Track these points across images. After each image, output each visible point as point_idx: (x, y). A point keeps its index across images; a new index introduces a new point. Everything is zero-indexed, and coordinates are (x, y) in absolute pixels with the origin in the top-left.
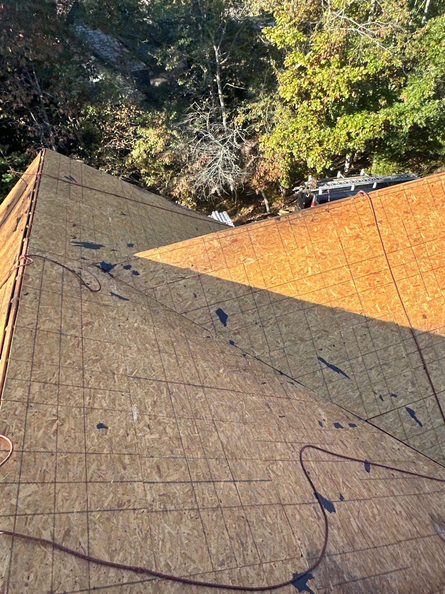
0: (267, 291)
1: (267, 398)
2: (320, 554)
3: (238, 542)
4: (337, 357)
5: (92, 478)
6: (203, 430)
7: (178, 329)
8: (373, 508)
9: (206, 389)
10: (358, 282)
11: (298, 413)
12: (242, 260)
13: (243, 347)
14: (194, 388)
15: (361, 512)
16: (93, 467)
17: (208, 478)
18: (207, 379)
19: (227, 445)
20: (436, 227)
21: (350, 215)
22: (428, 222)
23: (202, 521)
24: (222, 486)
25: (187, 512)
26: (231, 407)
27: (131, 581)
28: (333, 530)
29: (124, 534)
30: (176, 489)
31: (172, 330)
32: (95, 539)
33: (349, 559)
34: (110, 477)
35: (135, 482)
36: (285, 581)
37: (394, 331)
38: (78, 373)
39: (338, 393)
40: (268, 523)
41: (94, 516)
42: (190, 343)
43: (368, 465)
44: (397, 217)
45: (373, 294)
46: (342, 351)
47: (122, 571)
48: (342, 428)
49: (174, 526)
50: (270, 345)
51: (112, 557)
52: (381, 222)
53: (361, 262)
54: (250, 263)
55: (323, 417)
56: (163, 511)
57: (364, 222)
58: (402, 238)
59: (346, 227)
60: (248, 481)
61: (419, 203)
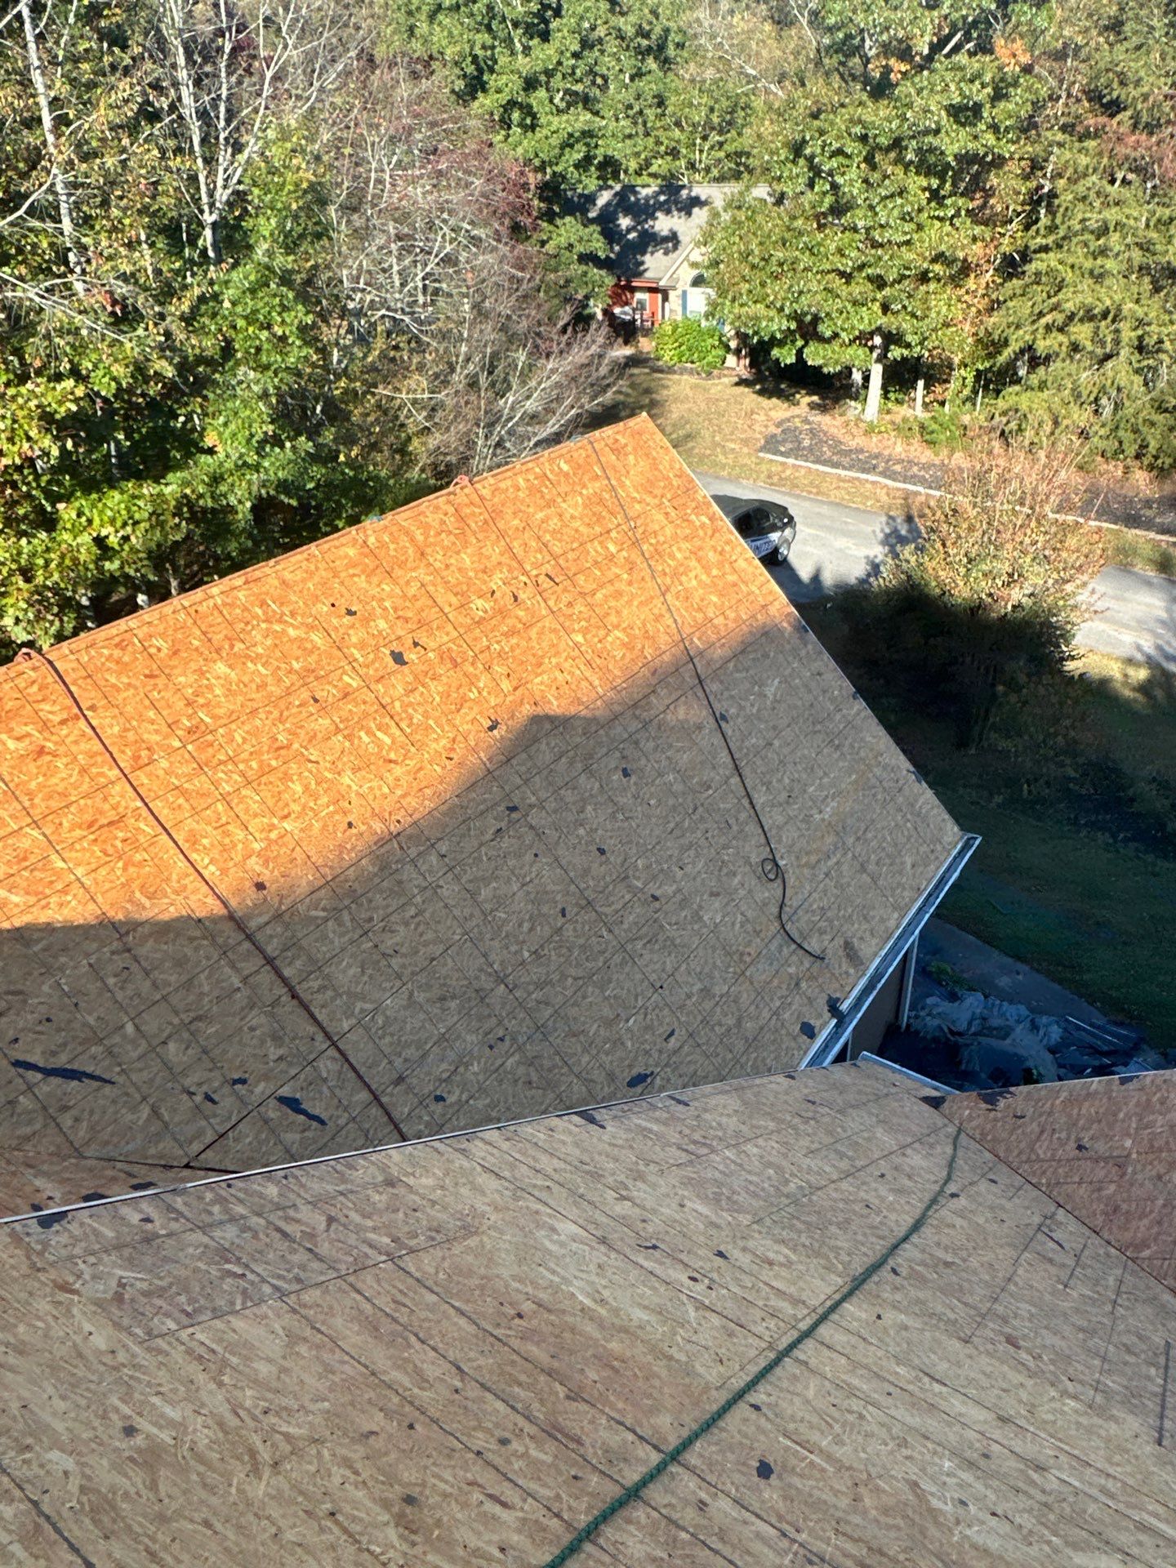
4: (65, 1045)
10: (74, 855)
20: (229, 693)
21: (8, 707)
22: (210, 688)
37: (196, 938)
44: (132, 691)
45: (119, 873)
46: (76, 1025)
52: (92, 708)
53: (67, 807)
57: (51, 716)
58: (157, 732)
59: (5, 736)
61: (176, 653)
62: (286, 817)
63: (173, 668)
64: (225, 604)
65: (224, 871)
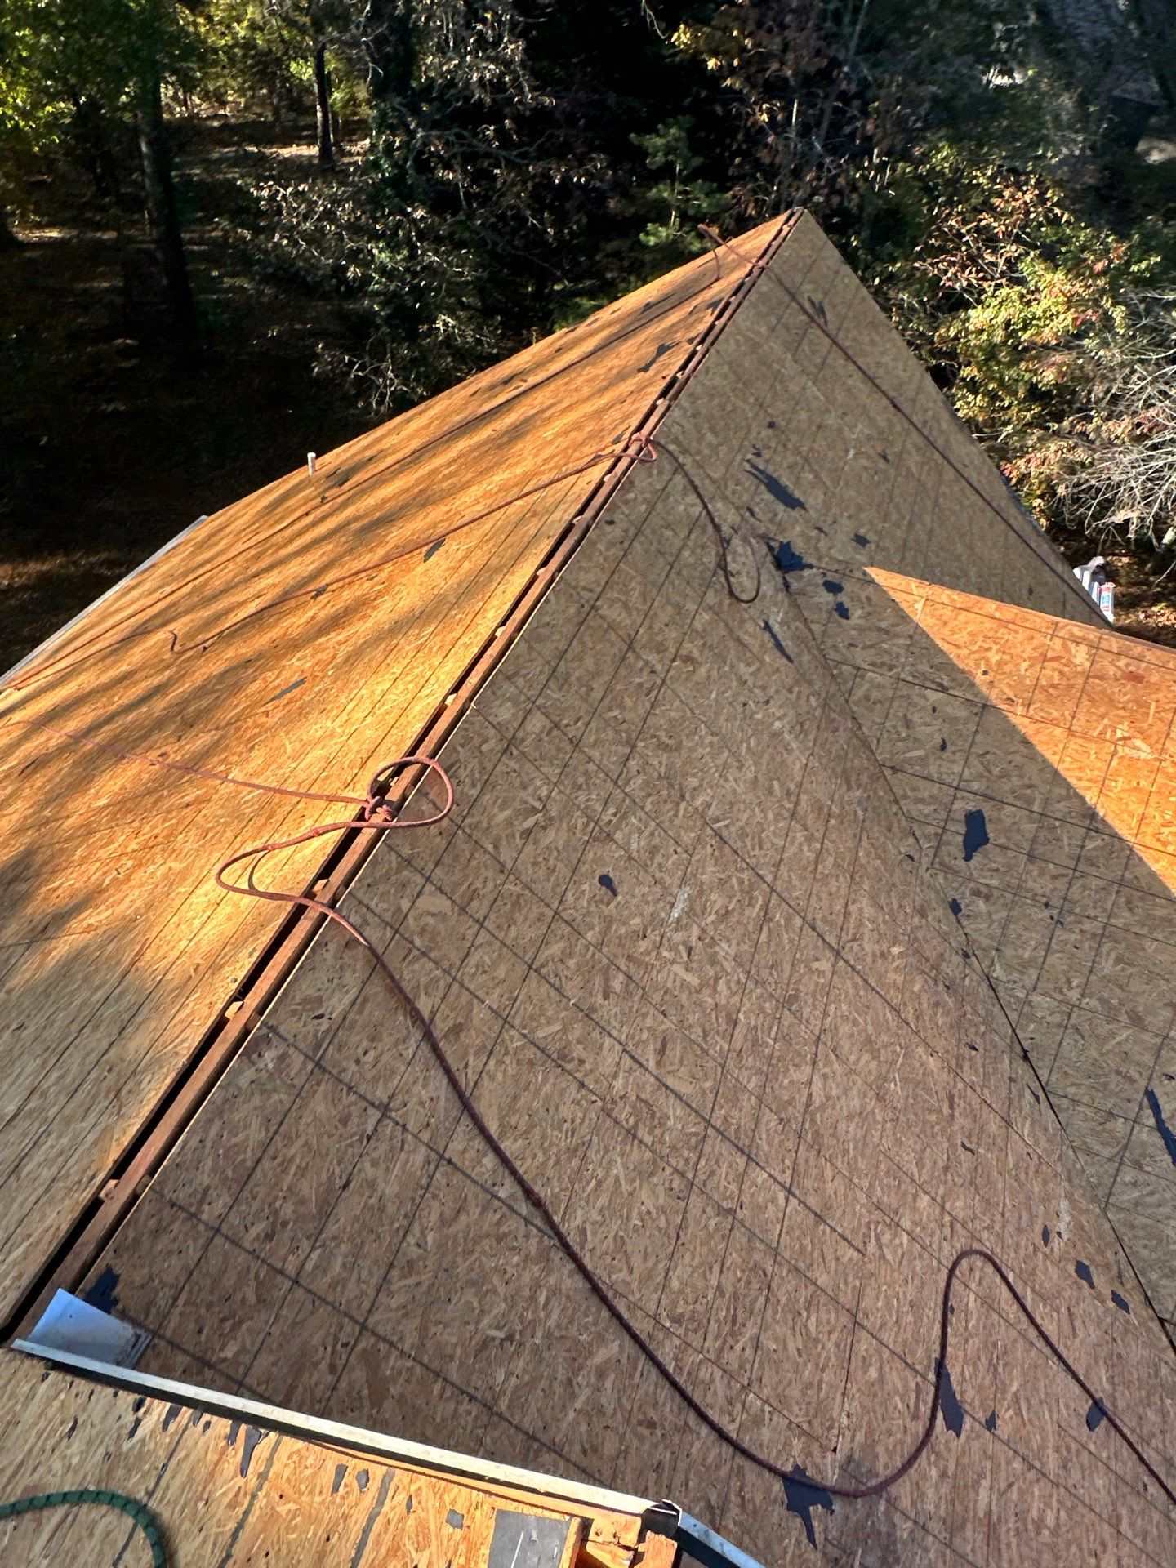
0: (1131, 849)
1: (960, 1085)
2: (874, 1482)
3: (728, 1310)
5: (543, 966)
6: (787, 1040)
7: (858, 794)
8: (1048, 1505)
9: (841, 963)
11: (1009, 1172)
12: (1119, 734)
13: (974, 936)
14: (820, 942)
15: (1015, 1488)
16: (555, 949)
17: (744, 1142)
18: (856, 947)
19: (818, 1109)
23: (685, 1212)
24: (759, 1180)
25: (669, 1170)
26: (871, 1042)
27: (512, 1203)
28: (929, 1464)
29: (542, 1112)
30: (674, 1110)
31: (845, 788)
32: (492, 1078)
33: (926, 1550)
34: (572, 989)
35: (611, 1035)
36: (772, 1462)
38: (620, 748)
39: (1137, 1204)
40: (806, 1327)
41: (512, 1038)
42: (865, 842)
43: (1098, 1413)
47: (507, 1173)
48: (1092, 1286)
49: (633, 1174)
50: (1045, 975)
51: (502, 1134)
54: (1135, 753)
55: (1062, 1227)
56: (628, 1131)
60: (816, 1214)
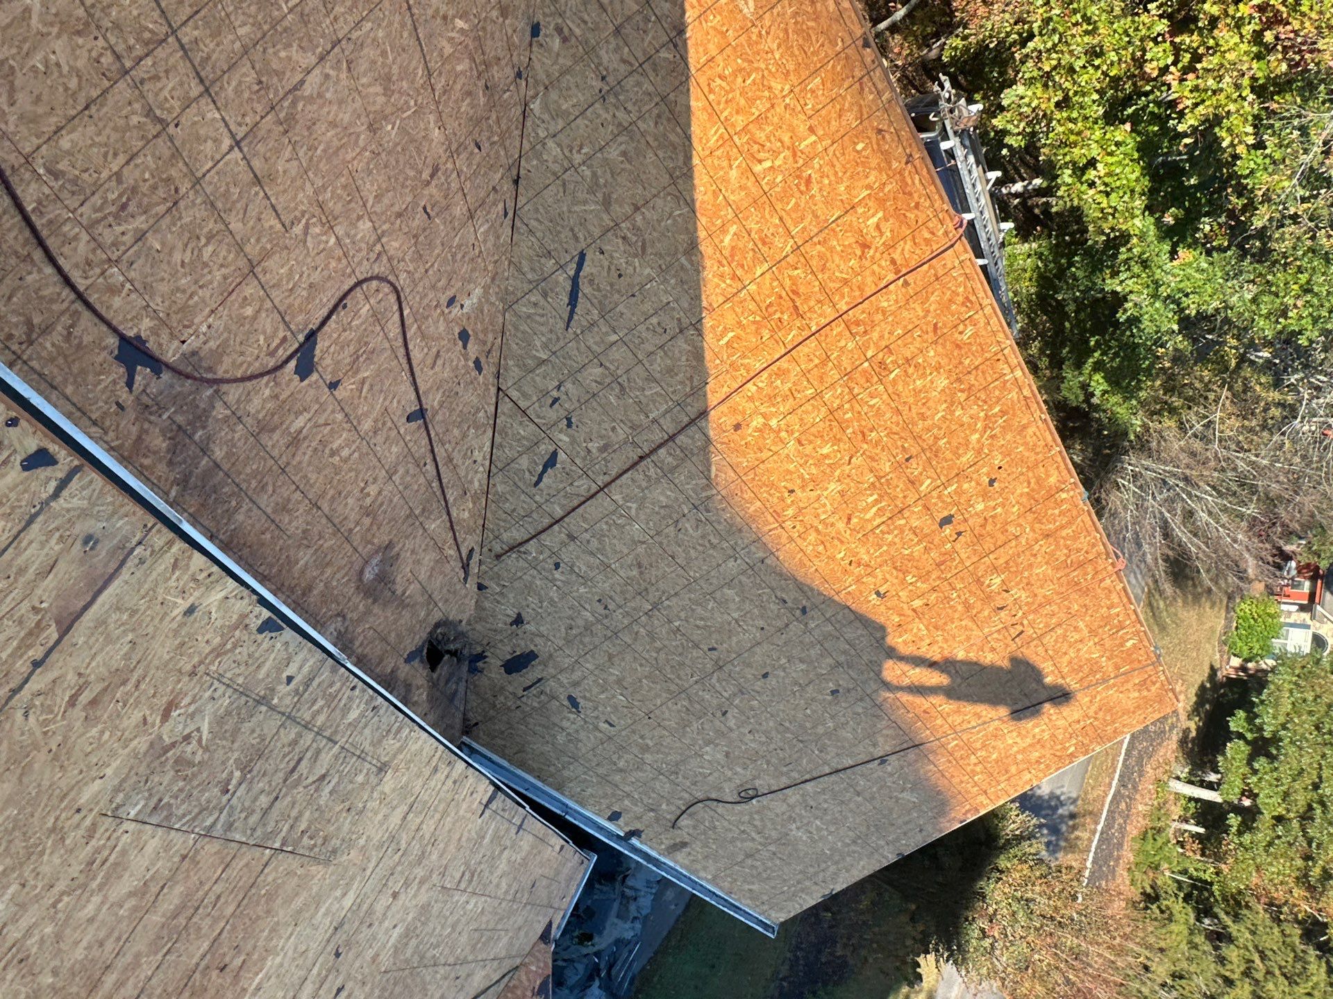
0: (688, 78)
1: (450, 166)
2: (210, 376)
3: (120, 196)
4: (599, 290)
6: (304, 19)
8: (348, 446)
10: (767, 282)
11: (450, 247)
13: (536, 65)
15: (329, 428)
17: (208, 74)
19: (303, 98)
20: (917, 392)
21: (908, 214)
22: (924, 376)
23: (106, 91)
24: (209, 116)
25: (102, 42)
28: (266, 386)
33: (233, 431)
36: (114, 323)
37: (692, 382)
39: (529, 317)
40: (200, 250)
43: (419, 414)
44: (921, 314)
45: (751, 318)
46: (616, 296)
48: (465, 347)
49: (50, 18)
50: (568, 130)
52: (906, 284)
53: (813, 272)
55: (467, 303)
57: (899, 250)
58: (882, 337)
59: (880, 214)
60: (256, 176)
61: (958, 347)
62: (800, 442)
63: (944, 346)
64: (1005, 382)
65: (751, 399)
